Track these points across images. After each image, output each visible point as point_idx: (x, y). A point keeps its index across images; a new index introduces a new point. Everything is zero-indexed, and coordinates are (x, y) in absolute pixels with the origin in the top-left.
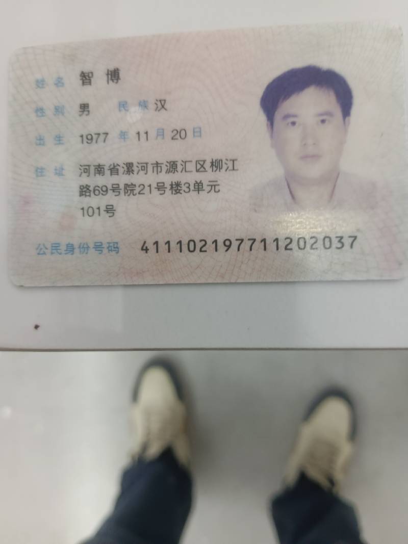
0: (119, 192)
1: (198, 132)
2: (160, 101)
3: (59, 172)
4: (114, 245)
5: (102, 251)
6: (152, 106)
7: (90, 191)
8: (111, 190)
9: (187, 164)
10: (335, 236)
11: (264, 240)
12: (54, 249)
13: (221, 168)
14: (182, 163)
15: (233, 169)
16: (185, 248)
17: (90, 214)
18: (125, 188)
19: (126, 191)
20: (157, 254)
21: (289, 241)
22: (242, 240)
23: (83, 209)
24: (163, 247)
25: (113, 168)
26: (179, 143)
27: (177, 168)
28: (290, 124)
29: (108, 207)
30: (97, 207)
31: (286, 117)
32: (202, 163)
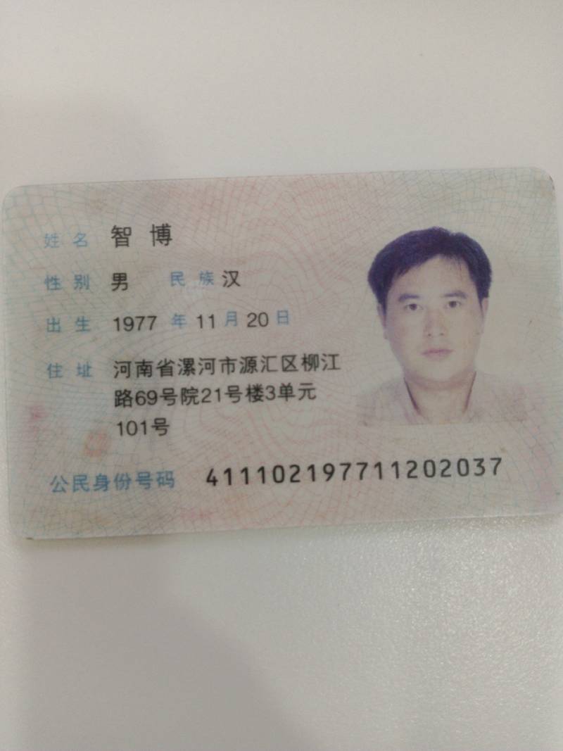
0: (174, 400)
1: (283, 317)
2: (231, 272)
3: (84, 371)
4: (167, 476)
5: (149, 484)
6: (219, 280)
7: (131, 399)
8: (161, 397)
9: (271, 361)
10: (472, 458)
11: (379, 465)
12: (78, 484)
13: (316, 367)
14: (263, 359)
15: (334, 368)
16: (269, 477)
17: (132, 431)
18: (183, 394)
19: (184, 398)
20: (229, 487)
21: (412, 465)
22: (349, 465)
23: (120, 424)
24: (238, 477)
25: (164, 366)
26: (257, 332)
27: (255, 366)
28: (408, 308)
29: (158, 421)
30: (142, 421)
31: (403, 298)
32: (290, 359)
